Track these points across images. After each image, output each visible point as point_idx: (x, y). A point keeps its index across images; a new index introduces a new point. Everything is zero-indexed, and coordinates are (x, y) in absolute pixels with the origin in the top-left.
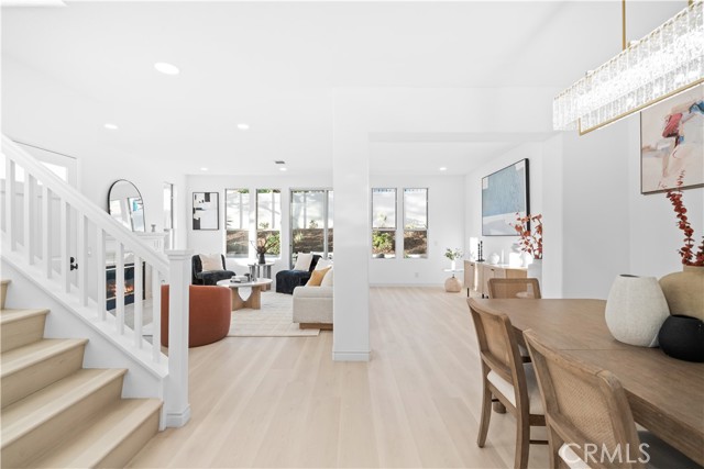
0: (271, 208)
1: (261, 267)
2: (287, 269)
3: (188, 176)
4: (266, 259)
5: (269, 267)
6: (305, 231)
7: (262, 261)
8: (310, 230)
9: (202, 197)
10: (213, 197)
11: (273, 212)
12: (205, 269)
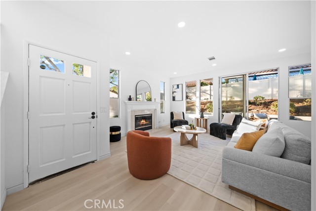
0: (209, 92)
1: (202, 120)
2: (217, 122)
3: (171, 78)
4: (204, 115)
5: (206, 120)
6: (227, 102)
7: (202, 117)
8: (230, 101)
9: (176, 87)
10: (180, 86)
11: (211, 95)
12: (175, 118)
